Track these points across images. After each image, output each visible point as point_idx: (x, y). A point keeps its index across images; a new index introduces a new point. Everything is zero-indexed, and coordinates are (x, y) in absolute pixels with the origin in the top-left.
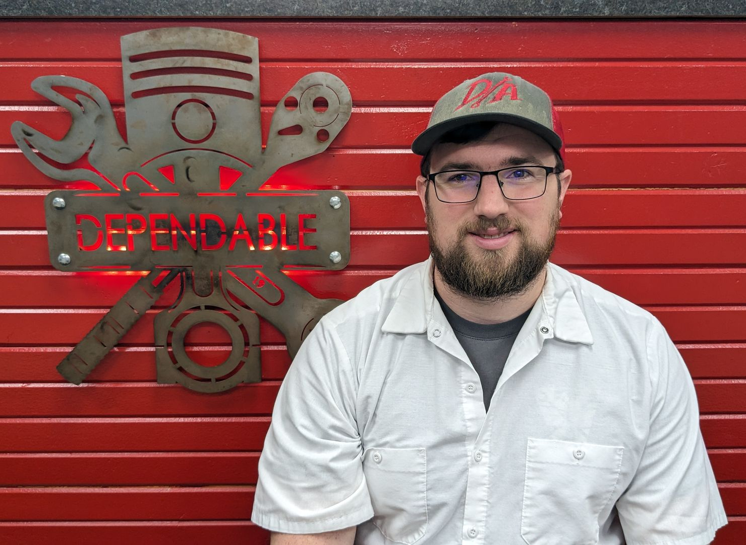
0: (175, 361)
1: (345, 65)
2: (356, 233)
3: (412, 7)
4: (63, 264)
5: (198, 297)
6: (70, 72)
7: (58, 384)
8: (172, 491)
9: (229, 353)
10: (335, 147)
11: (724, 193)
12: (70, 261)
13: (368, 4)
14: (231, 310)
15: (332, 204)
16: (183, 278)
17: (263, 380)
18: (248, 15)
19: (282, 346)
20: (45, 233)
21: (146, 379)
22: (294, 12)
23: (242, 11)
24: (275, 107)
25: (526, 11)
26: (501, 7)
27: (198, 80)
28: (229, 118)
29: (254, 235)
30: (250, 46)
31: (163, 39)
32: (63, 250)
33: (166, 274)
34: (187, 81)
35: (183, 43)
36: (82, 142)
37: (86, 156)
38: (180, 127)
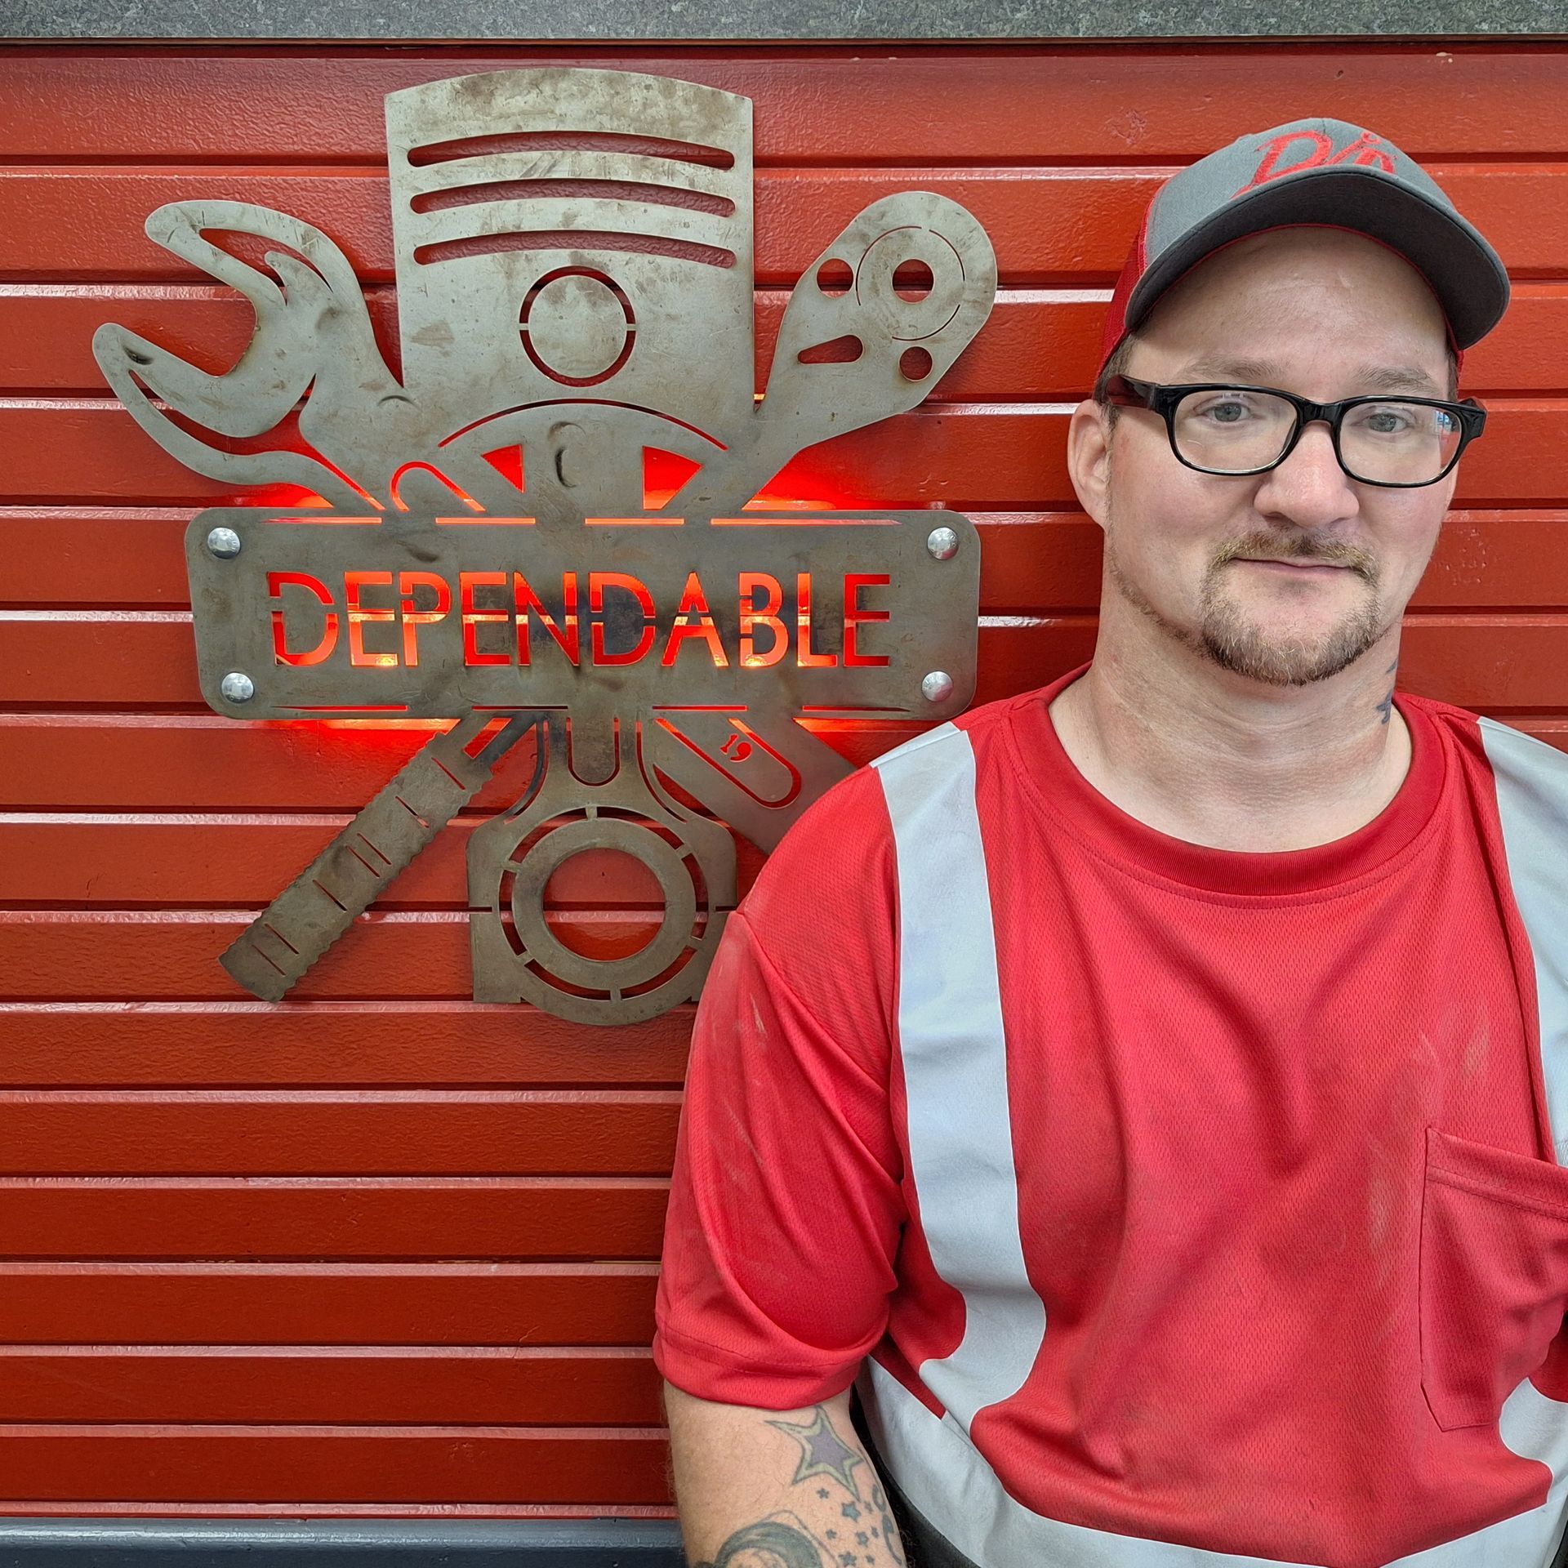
0: (519, 948)
1: (977, 174)
2: (990, 621)
3: (1173, 11)
4: (235, 700)
5: (580, 787)
6: (247, 193)
7: (215, 1004)
8: (500, 1273)
9: (657, 927)
10: (948, 395)
12: (250, 691)
14: (665, 820)
15: (932, 548)
16: (542, 737)
18: (729, 35)
21: (443, 991)
22: (854, 27)
23: (714, 24)
24: (792, 290)
25: (1484, 20)
26: (1419, 9)
27: (589, 213)
28: (670, 317)
29: (728, 627)
30: (730, 122)
31: (500, 102)
32: (234, 663)
33: (500, 726)
34: (560, 218)
35: (552, 112)
36: (282, 382)
37: (292, 417)
38: (541, 341)
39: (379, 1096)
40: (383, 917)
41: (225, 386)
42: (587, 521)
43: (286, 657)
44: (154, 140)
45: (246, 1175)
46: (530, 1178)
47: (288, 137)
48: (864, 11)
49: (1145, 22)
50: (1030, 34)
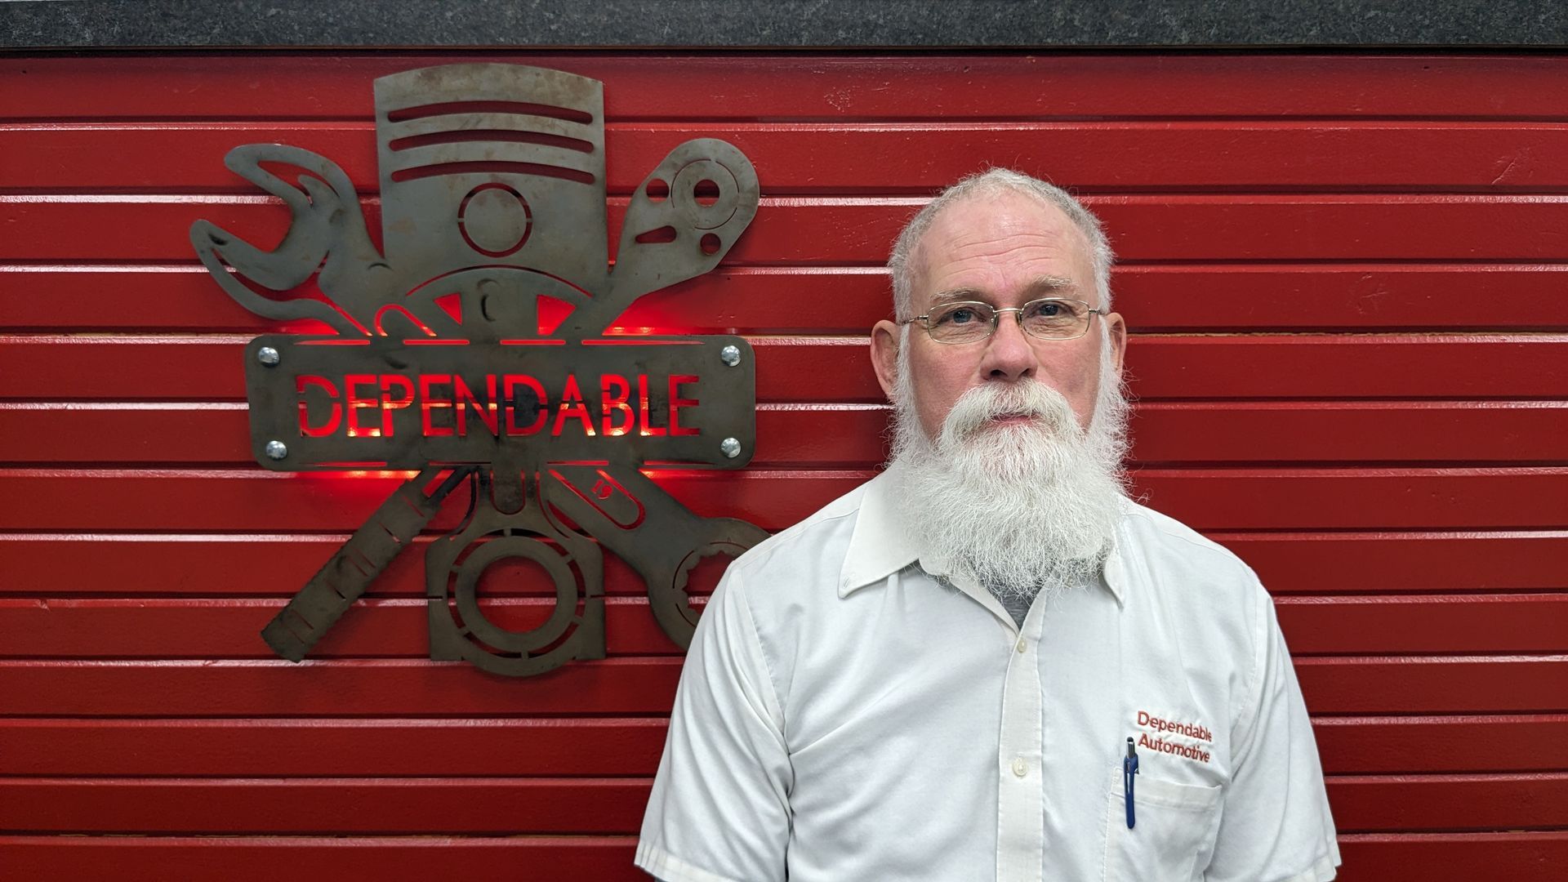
0: (460, 623)
1: (747, 127)
2: (765, 408)
3: (859, 30)
4: (275, 459)
5: (500, 515)
6: (289, 139)
7: (264, 661)
8: (453, 845)
9: (553, 607)
10: (731, 263)
11: (1385, 342)
12: (285, 453)
13: (787, 25)
14: (556, 537)
15: (725, 359)
16: (475, 483)
17: (609, 655)
18: (587, 44)
19: (641, 598)
20: (245, 406)
21: (412, 652)
22: (663, 38)
23: (577, 37)
25: (1049, 37)
26: (1009, 30)
27: (502, 151)
28: (553, 214)
29: (594, 410)
30: (589, 95)
31: (445, 83)
32: (274, 434)
34: (483, 154)
35: (478, 89)
36: (309, 255)
37: (313, 277)
38: (472, 228)
40: (374, 602)
41: (277, 259)
42: (502, 342)
43: (308, 431)
47: (315, 104)
48: (669, 29)
49: (842, 37)
50: (772, 42)
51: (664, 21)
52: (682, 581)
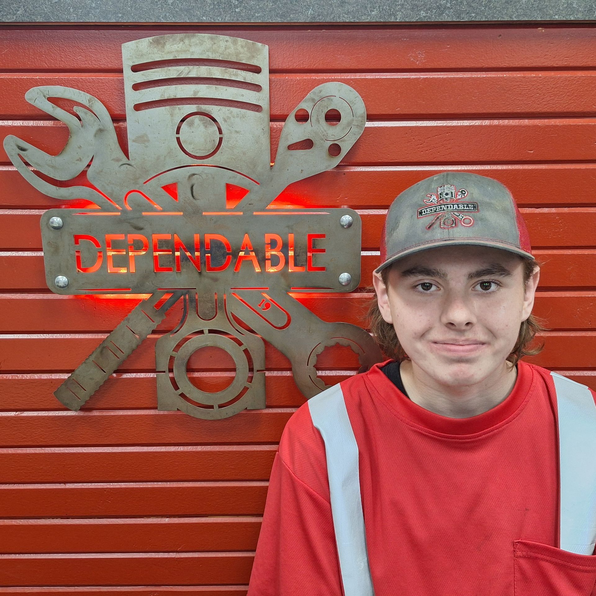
0: (176, 388)
1: (358, 76)
2: (365, 253)
3: (434, 11)
4: (60, 287)
5: (201, 321)
7: (52, 412)
8: (170, 522)
9: (233, 378)
10: (347, 163)
12: (67, 283)
13: (387, 7)
14: (235, 334)
15: (342, 223)
16: (186, 301)
17: (268, 407)
18: (259, 20)
19: (287, 372)
21: (146, 406)
22: (308, 17)
23: (253, 16)
24: (285, 122)
25: (556, 15)
26: (530, 10)
27: (204, 91)
28: (237, 132)
29: (260, 256)
30: (259, 55)
31: (168, 47)
32: (60, 272)
33: (167, 297)
34: (192, 93)
35: (189, 51)
36: (80, 158)
37: (84, 173)
38: (185, 142)
39: (120, 449)
40: (121, 375)
41: (58, 160)
42: (204, 213)
43: (82, 269)
44: (29, 63)
45: (65, 483)
46: (182, 483)
47: (83, 62)
48: (312, 11)
49: (423, 16)
50: (378, 20)
51: (309, 6)
52: (313, 360)
